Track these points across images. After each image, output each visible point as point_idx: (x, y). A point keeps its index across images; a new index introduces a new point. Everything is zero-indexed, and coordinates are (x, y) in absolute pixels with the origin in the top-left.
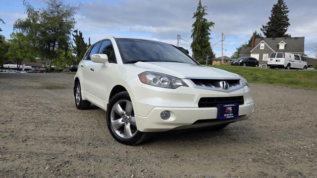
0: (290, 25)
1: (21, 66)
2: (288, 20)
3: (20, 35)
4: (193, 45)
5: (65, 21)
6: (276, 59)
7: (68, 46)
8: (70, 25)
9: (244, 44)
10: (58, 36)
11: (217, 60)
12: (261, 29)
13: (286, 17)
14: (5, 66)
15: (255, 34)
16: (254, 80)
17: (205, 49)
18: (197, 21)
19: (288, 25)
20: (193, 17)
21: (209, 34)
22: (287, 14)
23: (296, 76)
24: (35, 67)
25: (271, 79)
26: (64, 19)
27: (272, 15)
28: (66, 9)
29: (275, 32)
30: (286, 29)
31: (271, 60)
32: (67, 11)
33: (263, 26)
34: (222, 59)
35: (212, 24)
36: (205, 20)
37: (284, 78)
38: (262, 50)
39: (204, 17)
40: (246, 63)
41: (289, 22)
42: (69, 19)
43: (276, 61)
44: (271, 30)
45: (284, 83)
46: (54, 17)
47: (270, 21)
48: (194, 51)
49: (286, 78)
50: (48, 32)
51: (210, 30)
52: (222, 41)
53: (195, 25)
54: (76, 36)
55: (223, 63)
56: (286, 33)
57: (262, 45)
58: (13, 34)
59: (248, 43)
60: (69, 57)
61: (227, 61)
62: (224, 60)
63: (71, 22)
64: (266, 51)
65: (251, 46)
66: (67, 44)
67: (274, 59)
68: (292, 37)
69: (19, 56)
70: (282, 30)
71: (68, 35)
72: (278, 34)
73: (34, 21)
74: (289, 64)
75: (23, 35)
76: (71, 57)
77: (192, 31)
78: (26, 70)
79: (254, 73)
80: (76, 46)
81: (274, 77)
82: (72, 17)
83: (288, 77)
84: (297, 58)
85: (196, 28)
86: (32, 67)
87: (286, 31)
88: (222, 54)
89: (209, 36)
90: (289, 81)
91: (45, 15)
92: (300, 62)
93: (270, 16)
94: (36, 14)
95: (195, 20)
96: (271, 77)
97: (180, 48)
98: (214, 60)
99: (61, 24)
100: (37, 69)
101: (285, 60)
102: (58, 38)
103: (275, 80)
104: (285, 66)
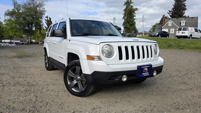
0: (186, 9)
1: (13, 41)
2: (185, 6)
3: (9, 20)
4: (124, 24)
5: (38, 10)
6: (182, 31)
7: (41, 27)
8: (42, 12)
9: (157, 23)
10: (34, 20)
11: (139, 34)
12: (168, 13)
13: (184, 4)
14: (3, 41)
15: (164, 16)
16: (169, 47)
17: (132, 27)
18: (127, 7)
19: (185, 9)
20: (124, 5)
21: (135, 16)
22: (185, 2)
23: (198, 43)
24: (23, 41)
25: (181, 46)
26: (38, 9)
27: (175, 3)
28: (39, 2)
29: (178, 14)
30: (184, 12)
31: (179, 32)
32: (39, 3)
33: (169, 11)
34: (143, 33)
35: (136, 9)
36: (132, 6)
37: (190, 45)
38: (170, 26)
39: (131, 5)
40: (160, 35)
41: (186, 7)
42: (41, 9)
43: (182, 33)
44: (175, 13)
45: (191, 48)
46: (31, 8)
47: (173, 7)
48: (125, 28)
49: (191, 45)
50: (27, 18)
51: (135, 13)
52: (143, 21)
53: (125, 10)
54: (47, 21)
55: (143, 36)
56: (184, 15)
57: (170, 23)
58: (5, 20)
59: (159, 22)
60: (43, 34)
61: (146, 34)
62: (144, 34)
63: (43, 11)
64: (173, 26)
65: (162, 24)
66: (41, 25)
67: (181, 32)
68: (189, 17)
69: (11, 34)
70: (182, 13)
71: (40, 20)
72: (180, 15)
73: (18, 10)
74: (191, 35)
75: (12, 20)
76: (44, 34)
77: (123, 14)
78: (16, 43)
79: (167, 42)
80: (47, 27)
81: (182, 44)
82: (43, 7)
83: (192, 44)
84: (196, 30)
85: (126, 12)
86: (20, 41)
87: (184, 13)
88: (143, 30)
89: (135, 18)
90: (195, 47)
91: (25, 6)
92: (198, 33)
93: (174, 4)
94: (19, 6)
95: (125, 7)
96: (180, 44)
97: (115, 26)
98: (138, 34)
99: (36, 12)
100: (24, 42)
101: (189, 32)
102: (34, 22)
103: (184, 46)
104: (189, 36)
